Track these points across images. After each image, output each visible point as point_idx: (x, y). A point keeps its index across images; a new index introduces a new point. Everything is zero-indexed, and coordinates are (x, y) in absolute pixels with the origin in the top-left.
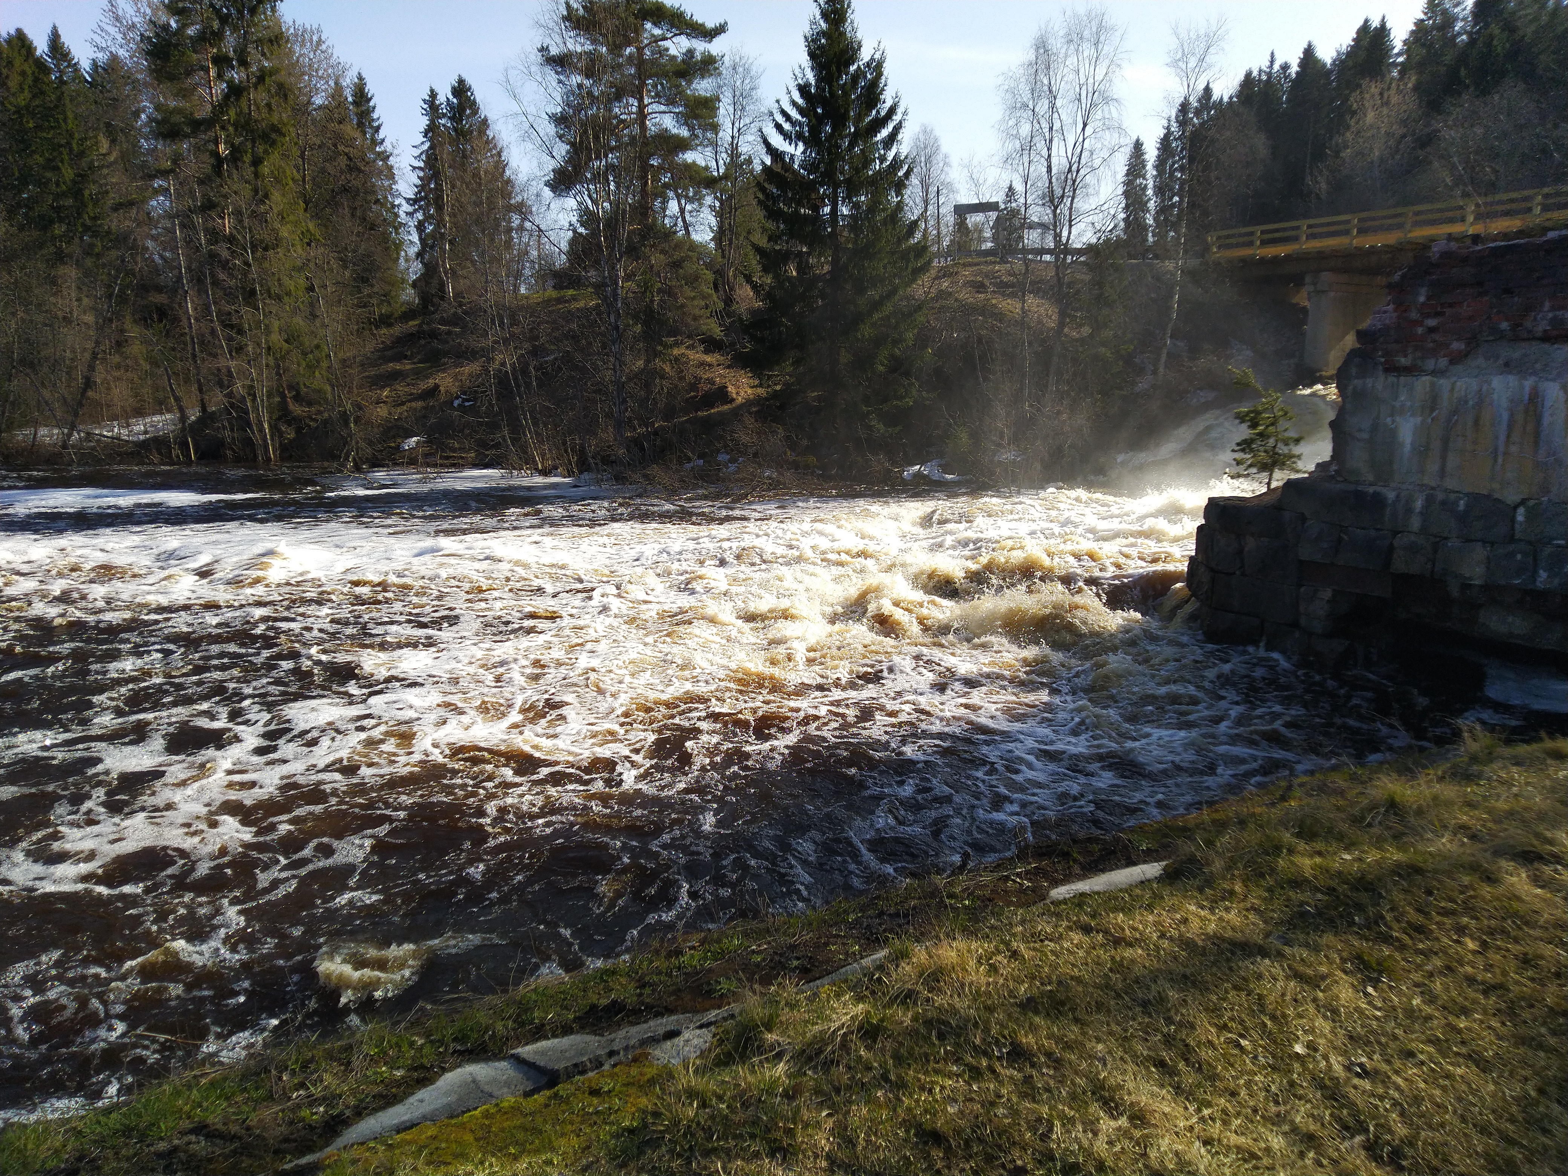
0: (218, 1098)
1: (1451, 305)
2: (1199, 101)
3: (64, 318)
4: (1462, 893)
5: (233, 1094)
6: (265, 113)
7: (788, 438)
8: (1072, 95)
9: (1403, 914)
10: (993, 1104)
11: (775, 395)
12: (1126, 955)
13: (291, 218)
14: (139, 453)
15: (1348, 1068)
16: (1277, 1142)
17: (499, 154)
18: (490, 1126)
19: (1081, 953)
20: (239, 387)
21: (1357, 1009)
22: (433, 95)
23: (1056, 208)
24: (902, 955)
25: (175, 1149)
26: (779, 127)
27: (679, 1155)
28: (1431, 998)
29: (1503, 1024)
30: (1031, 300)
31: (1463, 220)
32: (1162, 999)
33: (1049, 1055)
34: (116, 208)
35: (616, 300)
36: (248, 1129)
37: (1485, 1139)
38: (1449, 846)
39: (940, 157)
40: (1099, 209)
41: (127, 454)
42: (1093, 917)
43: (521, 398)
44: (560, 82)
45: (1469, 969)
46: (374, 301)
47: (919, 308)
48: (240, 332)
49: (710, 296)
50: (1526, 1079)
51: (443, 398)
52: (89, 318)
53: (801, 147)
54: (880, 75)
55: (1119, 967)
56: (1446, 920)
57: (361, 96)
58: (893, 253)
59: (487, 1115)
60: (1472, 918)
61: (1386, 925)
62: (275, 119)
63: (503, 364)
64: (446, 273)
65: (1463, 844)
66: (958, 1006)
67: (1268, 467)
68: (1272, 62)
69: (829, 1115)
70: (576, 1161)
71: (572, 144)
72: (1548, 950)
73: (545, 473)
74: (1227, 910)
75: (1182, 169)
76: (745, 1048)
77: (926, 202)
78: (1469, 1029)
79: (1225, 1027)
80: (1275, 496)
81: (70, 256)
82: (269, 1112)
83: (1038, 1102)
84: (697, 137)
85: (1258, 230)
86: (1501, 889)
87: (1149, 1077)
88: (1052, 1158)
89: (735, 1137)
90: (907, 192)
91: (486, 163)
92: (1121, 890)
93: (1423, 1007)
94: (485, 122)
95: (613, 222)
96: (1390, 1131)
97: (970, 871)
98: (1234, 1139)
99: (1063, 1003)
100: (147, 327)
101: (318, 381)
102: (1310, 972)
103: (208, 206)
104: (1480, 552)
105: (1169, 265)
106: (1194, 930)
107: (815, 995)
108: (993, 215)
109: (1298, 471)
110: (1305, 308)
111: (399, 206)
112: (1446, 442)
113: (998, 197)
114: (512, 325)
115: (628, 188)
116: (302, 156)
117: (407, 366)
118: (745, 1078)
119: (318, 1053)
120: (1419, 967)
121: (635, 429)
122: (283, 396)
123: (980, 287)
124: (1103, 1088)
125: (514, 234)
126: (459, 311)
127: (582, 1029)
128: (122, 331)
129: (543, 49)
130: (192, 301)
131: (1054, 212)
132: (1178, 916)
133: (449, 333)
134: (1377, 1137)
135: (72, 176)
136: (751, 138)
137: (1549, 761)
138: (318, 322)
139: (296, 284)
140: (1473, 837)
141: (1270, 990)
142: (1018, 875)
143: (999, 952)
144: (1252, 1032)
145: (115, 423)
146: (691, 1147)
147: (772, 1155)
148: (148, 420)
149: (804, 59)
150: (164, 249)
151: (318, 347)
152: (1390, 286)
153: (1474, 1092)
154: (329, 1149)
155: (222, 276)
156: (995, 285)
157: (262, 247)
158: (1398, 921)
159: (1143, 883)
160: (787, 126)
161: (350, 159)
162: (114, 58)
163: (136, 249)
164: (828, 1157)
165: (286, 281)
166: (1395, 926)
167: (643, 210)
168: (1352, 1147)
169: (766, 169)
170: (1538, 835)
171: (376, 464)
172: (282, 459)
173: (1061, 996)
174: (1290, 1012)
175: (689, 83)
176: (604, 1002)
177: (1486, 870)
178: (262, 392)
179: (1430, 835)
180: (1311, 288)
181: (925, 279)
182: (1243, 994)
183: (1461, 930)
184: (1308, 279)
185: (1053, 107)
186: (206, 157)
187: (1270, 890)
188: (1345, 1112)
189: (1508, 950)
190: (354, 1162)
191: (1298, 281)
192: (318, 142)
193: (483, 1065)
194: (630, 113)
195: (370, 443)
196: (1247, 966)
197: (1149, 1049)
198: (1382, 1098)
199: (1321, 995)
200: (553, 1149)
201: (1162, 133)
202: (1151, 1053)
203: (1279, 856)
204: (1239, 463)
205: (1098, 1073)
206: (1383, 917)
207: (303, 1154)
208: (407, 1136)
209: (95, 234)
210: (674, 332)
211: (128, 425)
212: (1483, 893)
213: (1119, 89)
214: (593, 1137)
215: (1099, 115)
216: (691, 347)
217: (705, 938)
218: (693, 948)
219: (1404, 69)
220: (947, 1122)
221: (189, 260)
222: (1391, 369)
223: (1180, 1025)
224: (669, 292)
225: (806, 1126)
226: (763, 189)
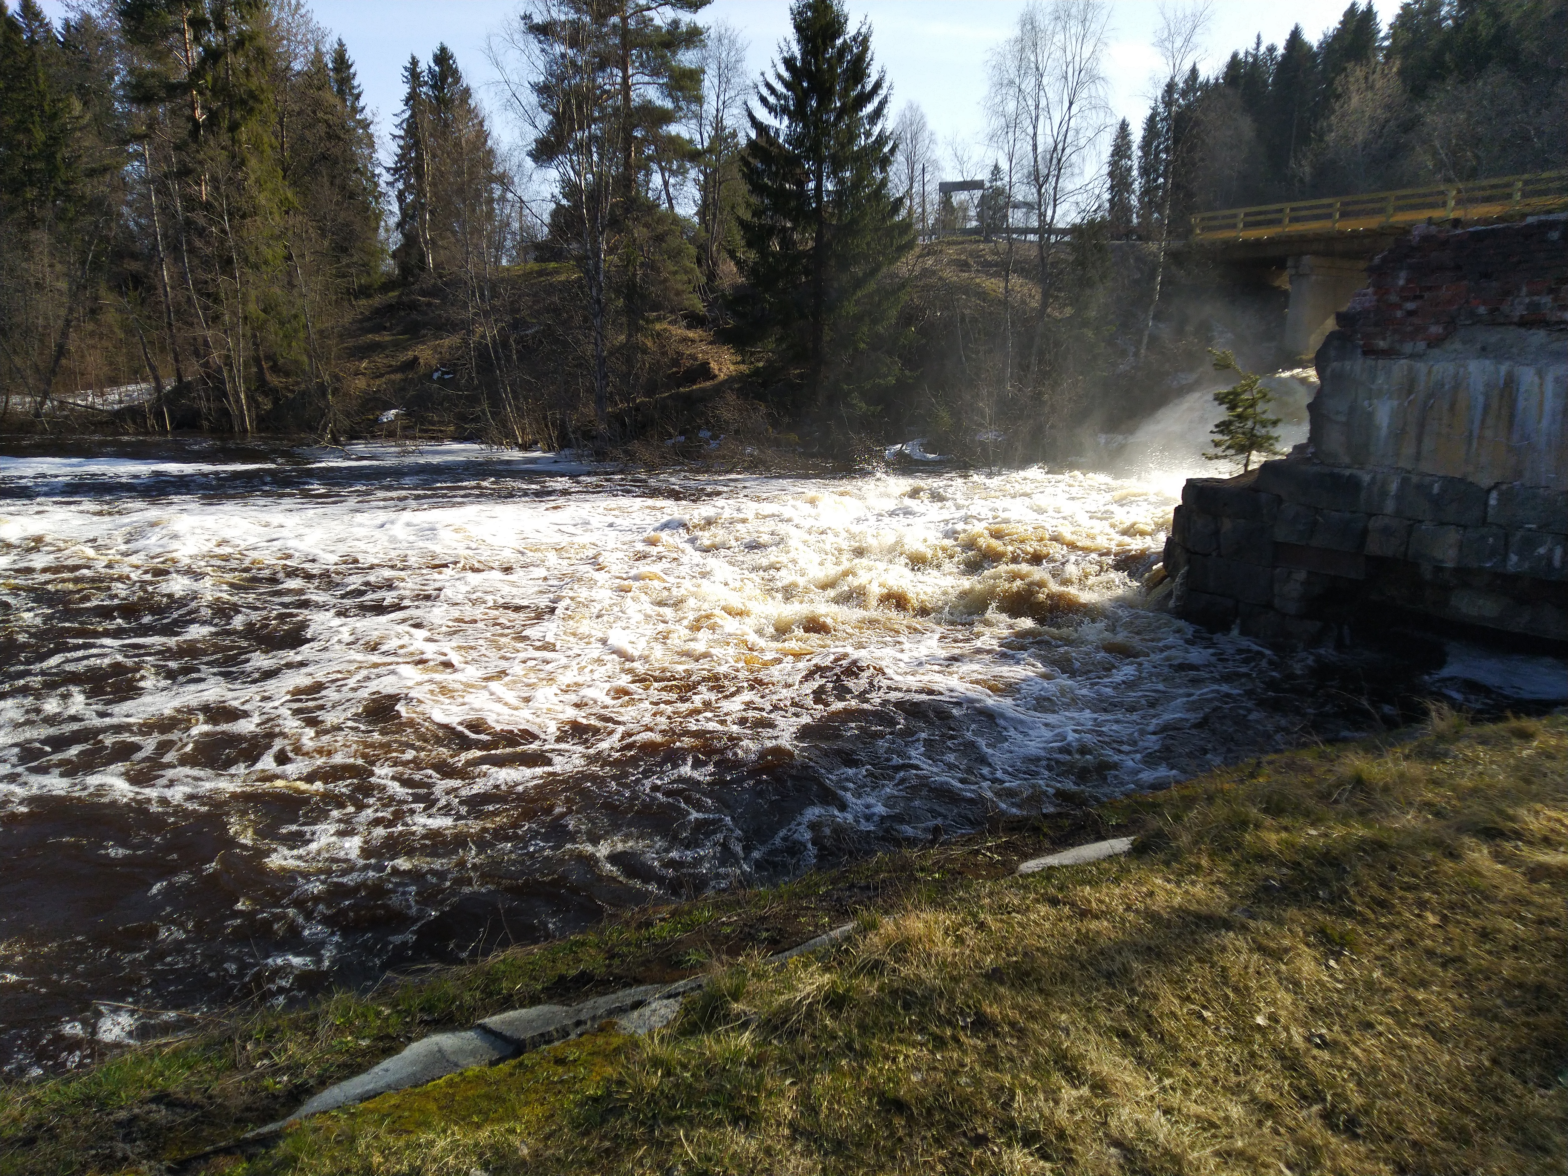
0: (180, 1067)
1: (1429, 289)
2: (1186, 82)
3: (37, 284)
4: (1425, 868)
5: (196, 1063)
6: (243, 80)
7: (770, 415)
8: (1058, 72)
9: (1367, 888)
10: (956, 1073)
11: (756, 372)
12: (1092, 927)
13: (269, 184)
14: (113, 423)
15: (1308, 1040)
16: (1236, 1111)
17: (481, 124)
18: (454, 1095)
19: (1047, 925)
20: (216, 357)
21: (1319, 982)
22: (414, 62)
23: (1041, 187)
24: (871, 926)
25: (134, 1118)
26: (764, 100)
27: (643, 1123)
28: (1391, 972)
29: (1460, 996)
30: (1015, 280)
31: (1444, 204)
32: (1126, 970)
33: (1013, 1024)
34: (91, 173)
35: (598, 273)
36: (210, 1097)
37: (1439, 1108)
38: (1413, 822)
39: (926, 134)
40: (1084, 188)
41: (101, 423)
42: (1061, 889)
43: (501, 371)
44: (543, 50)
45: (1429, 942)
46: (353, 271)
47: (903, 286)
48: (217, 300)
49: (692, 270)
50: (1481, 1050)
51: (422, 370)
52: (62, 285)
53: (786, 121)
54: (866, 49)
55: (1084, 938)
56: (1408, 895)
57: (342, 62)
58: (877, 230)
59: (450, 1084)
60: (1435, 893)
61: (1349, 899)
62: (254, 83)
63: (483, 337)
64: (426, 243)
65: (1427, 821)
66: (924, 976)
67: (1244, 449)
68: (1258, 44)
69: (792, 1084)
70: (539, 1129)
71: (555, 114)
72: (1506, 924)
73: (524, 447)
74: (1193, 883)
75: (1167, 150)
76: (712, 1016)
77: (912, 180)
78: (1427, 1001)
79: (1188, 998)
80: (1252, 479)
81: (43, 221)
82: (232, 1081)
83: (1001, 1072)
84: (681, 109)
85: (1241, 212)
86: (1463, 865)
87: (1111, 1048)
88: (1013, 1126)
89: (699, 1105)
90: (892, 170)
91: (467, 132)
92: (1089, 864)
93: (1384, 979)
94: (467, 92)
95: (596, 194)
96: (1347, 1100)
97: (941, 844)
98: (1195, 1109)
99: (1028, 974)
100: (121, 294)
101: (296, 352)
102: (1272, 945)
103: (184, 173)
104: (1453, 536)
105: (1153, 246)
106: (1159, 903)
107: (783, 965)
108: (978, 193)
109: (1275, 454)
110: (1286, 291)
111: (379, 175)
112: (1422, 425)
113: (983, 175)
114: (492, 297)
115: (611, 160)
116: (281, 123)
117: (386, 337)
118: (710, 1047)
119: (284, 1022)
120: (1380, 941)
121: (616, 404)
122: (261, 368)
123: (964, 266)
124: (1065, 1057)
125: (496, 206)
126: (439, 282)
127: (550, 999)
128: (96, 298)
129: (526, 17)
130: (168, 270)
131: (1039, 191)
132: (1144, 889)
133: (429, 304)
134: (1334, 1106)
135: (43, 138)
136: (735, 111)
137: (1514, 740)
138: (295, 292)
139: (273, 252)
140: (1438, 814)
141: (1234, 963)
142: (989, 849)
143: (965, 923)
144: (1215, 1004)
145: (90, 392)
146: (654, 1115)
147: (735, 1122)
148: (123, 389)
149: (790, 33)
150: (139, 216)
151: (296, 316)
152: (1371, 270)
153: (1428, 1062)
154: (291, 1119)
155: (198, 243)
156: (978, 263)
157: (238, 214)
158: (1361, 895)
159: (1111, 858)
160: (772, 100)
161: (329, 126)
162: (87, 18)
163: (110, 215)
164: (791, 1125)
165: (263, 248)
166: (1358, 900)
167: (626, 182)
168: (1310, 1116)
169: (751, 143)
170: (1501, 812)
171: (354, 436)
172: (259, 430)
173: (1026, 967)
174: (1253, 984)
175: (674, 54)
176: (573, 972)
177: (1449, 846)
178: (239, 361)
179: (1395, 812)
180: (1293, 272)
181: (910, 257)
182: (1207, 967)
183: (1423, 904)
184: (1290, 263)
185: (1039, 85)
186: (182, 122)
187: (1236, 865)
188: (1304, 1082)
189: (1467, 924)
190: (316, 1130)
191: (1280, 264)
192: (297, 109)
193: (450, 1035)
194: (614, 84)
195: (348, 415)
196: (1212, 939)
197: (1112, 1019)
198: (1340, 1068)
199: (1283, 967)
200: (517, 1118)
201: (1149, 112)
202: (1113, 1024)
203: (1245, 831)
204: (1217, 444)
205: (1061, 1043)
206: (1346, 892)
207: (265, 1123)
208: (370, 1105)
209: (68, 199)
210: (655, 307)
211: (103, 395)
212: (1446, 868)
213: (1104, 68)
214: (557, 1105)
215: (1084, 94)
216: (673, 322)
217: (676, 909)
218: (663, 920)
219: (1390, 53)
220: (909, 1091)
221: (165, 227)
222: (1369, 352)
223: (1144, 996)
224: (652, 266)
225: (770, 1094)
226: (747, 164)
